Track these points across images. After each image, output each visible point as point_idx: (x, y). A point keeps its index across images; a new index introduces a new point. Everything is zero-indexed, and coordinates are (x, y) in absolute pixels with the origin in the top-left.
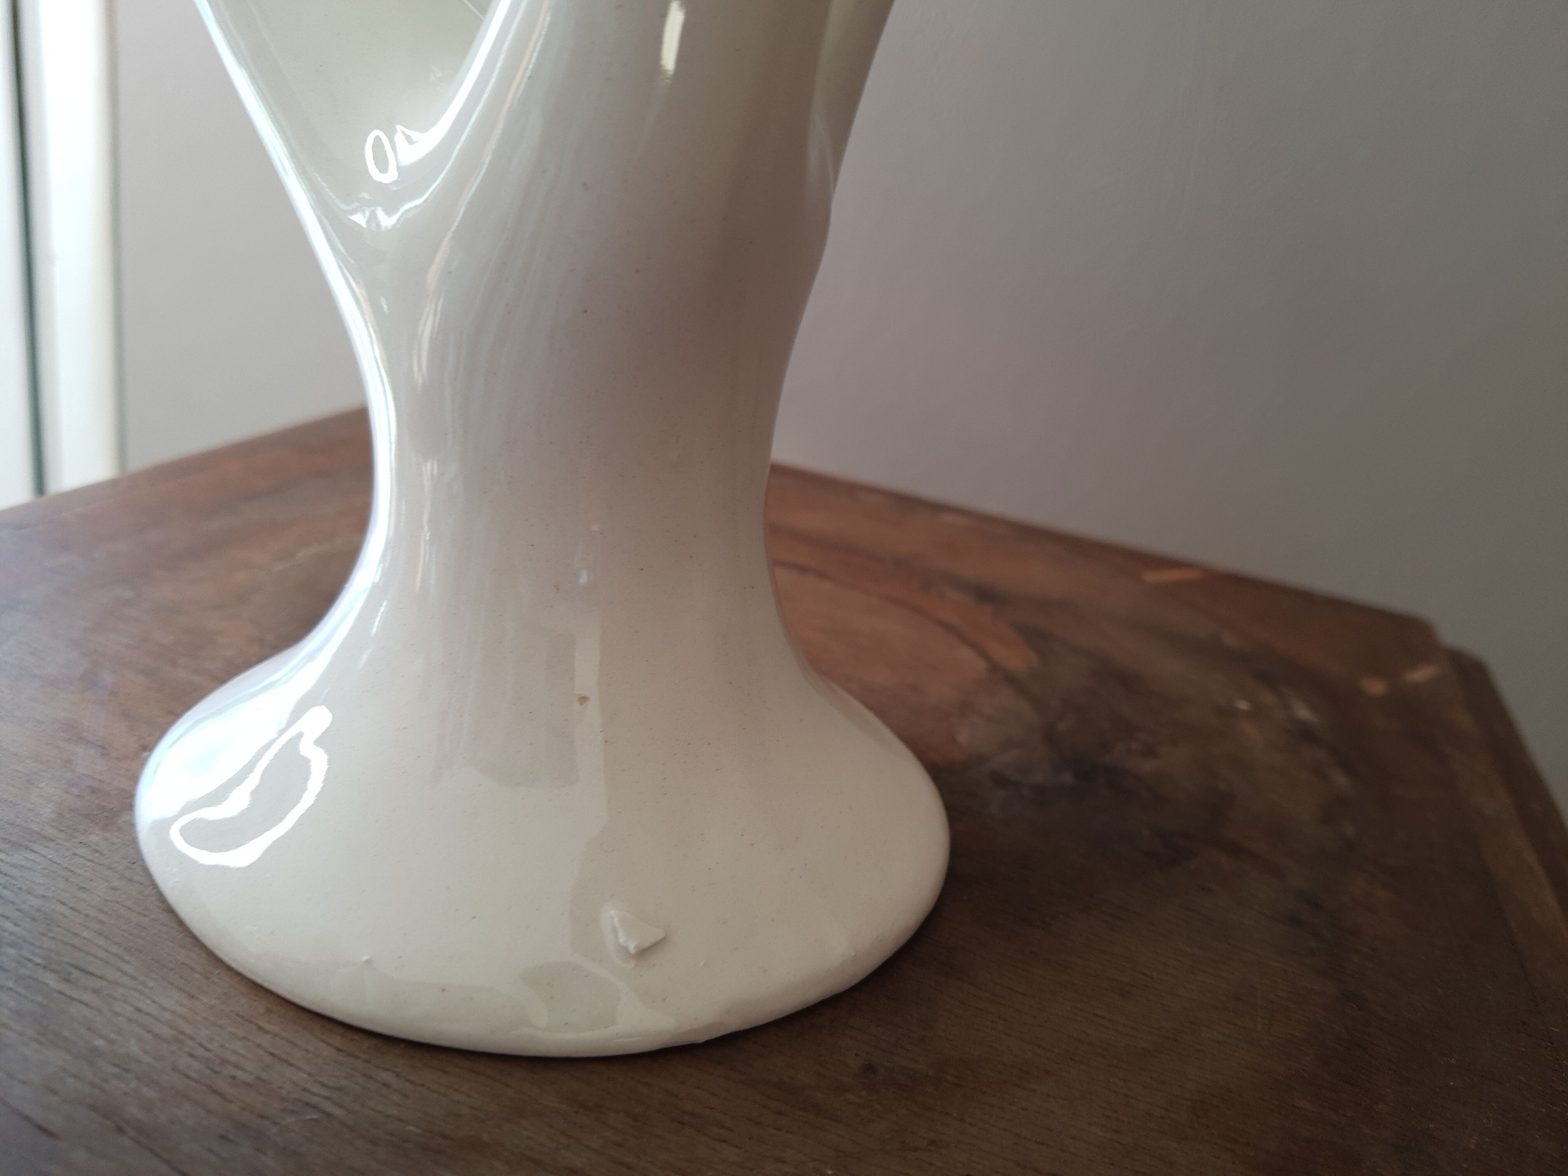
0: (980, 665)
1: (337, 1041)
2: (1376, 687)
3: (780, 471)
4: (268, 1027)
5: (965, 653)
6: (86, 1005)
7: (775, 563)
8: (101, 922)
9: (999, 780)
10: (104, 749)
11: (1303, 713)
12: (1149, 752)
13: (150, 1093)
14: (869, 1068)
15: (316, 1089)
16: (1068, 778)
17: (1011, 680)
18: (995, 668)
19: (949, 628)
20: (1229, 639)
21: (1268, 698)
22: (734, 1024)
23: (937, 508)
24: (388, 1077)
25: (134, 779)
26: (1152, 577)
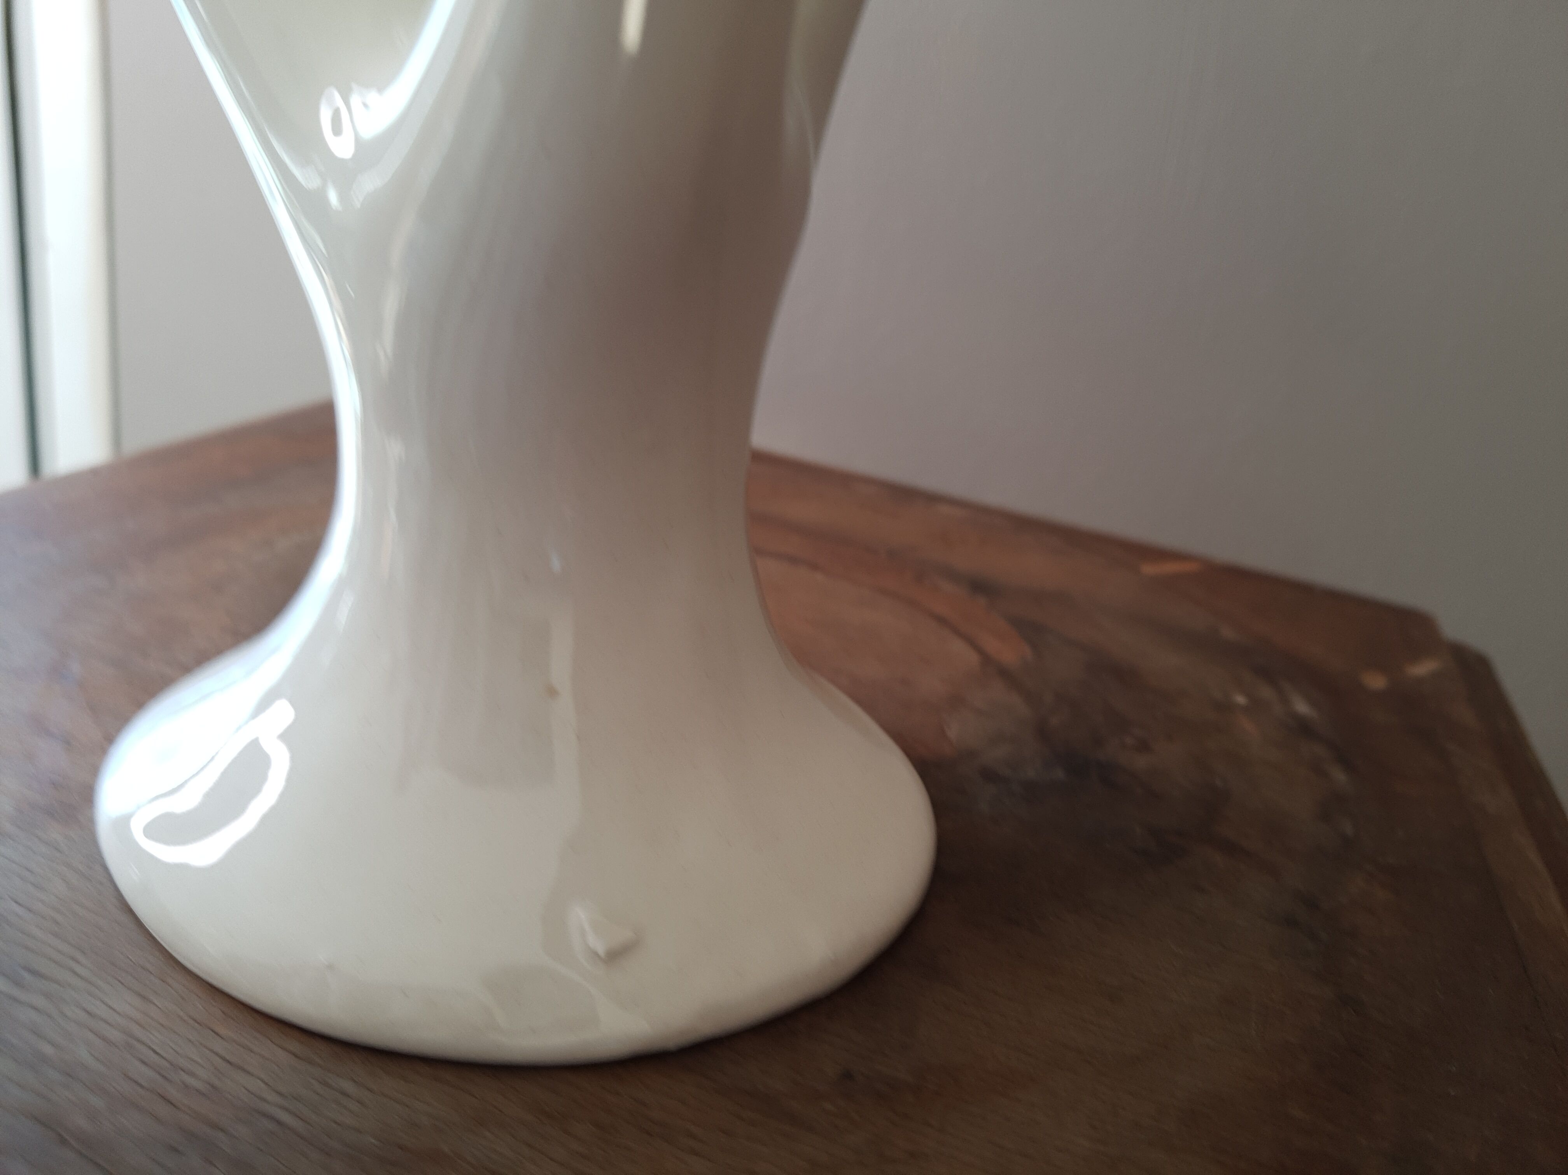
0: (972, 658)
1: (295, 1046)
2: (1376, 681)
3: (761, 458)
4: (222, 1031)
5: (958, 647)
6: (35, 1009)
7: (757, 551)
8: (56, 922)
9: (989, 775)
10: (68, 742)
11: (1302, 707)
12: (1143, 747)
13: (97, 1102)
14: (847, 1076)
15: (271, 1097)
16: (1059, 774)
17: (1004, 673)
18: (986, 659)
19: (942, 621)
20: (1228, 633)
21: (1266, 692)
22: (708, 1028)
23: (932, 499)
24: (348, 1086)
25: (94, 771)
26: (1149, 569)
